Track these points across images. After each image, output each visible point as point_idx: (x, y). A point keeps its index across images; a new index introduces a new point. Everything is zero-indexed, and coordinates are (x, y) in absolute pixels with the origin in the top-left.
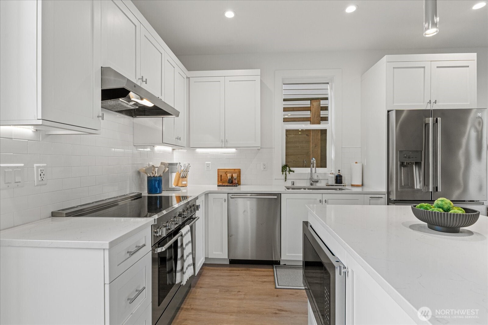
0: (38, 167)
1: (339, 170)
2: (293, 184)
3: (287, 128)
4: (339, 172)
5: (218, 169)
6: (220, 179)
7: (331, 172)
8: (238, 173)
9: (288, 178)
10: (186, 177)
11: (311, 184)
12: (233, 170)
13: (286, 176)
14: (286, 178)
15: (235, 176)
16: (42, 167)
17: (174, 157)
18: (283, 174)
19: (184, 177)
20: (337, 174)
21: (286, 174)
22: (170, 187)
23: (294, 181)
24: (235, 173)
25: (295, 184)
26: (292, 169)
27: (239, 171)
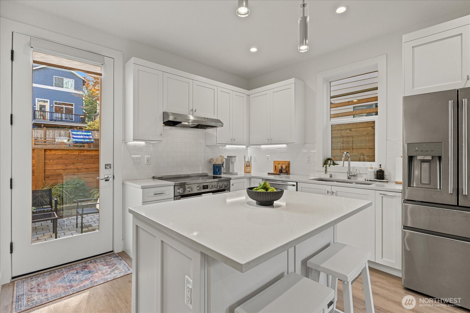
0: (146, 157)
1: (380, 165)
2: (331, 177)
3: (332, 123)
4: (380, 167)
5: (274, 161)
6: (275, 169)
7: (370, 167)
8: (287, 165)
9: (328, 170)
10: (249, 166)
11: (349, 178)
12: (284, 162)
13: (326, 169)
14: (326, 171)
15: (284, 167)
16: (149, 157)
17: (249, 152)
18: (323, 166)
19: (248, 166)
20: (378, 168)
21: (326, 167)
22: (230, 172)
23: (333, 174)
24: (284, 164)
25: (333, 176)
26: (336, 162)
27: (288, 164)
